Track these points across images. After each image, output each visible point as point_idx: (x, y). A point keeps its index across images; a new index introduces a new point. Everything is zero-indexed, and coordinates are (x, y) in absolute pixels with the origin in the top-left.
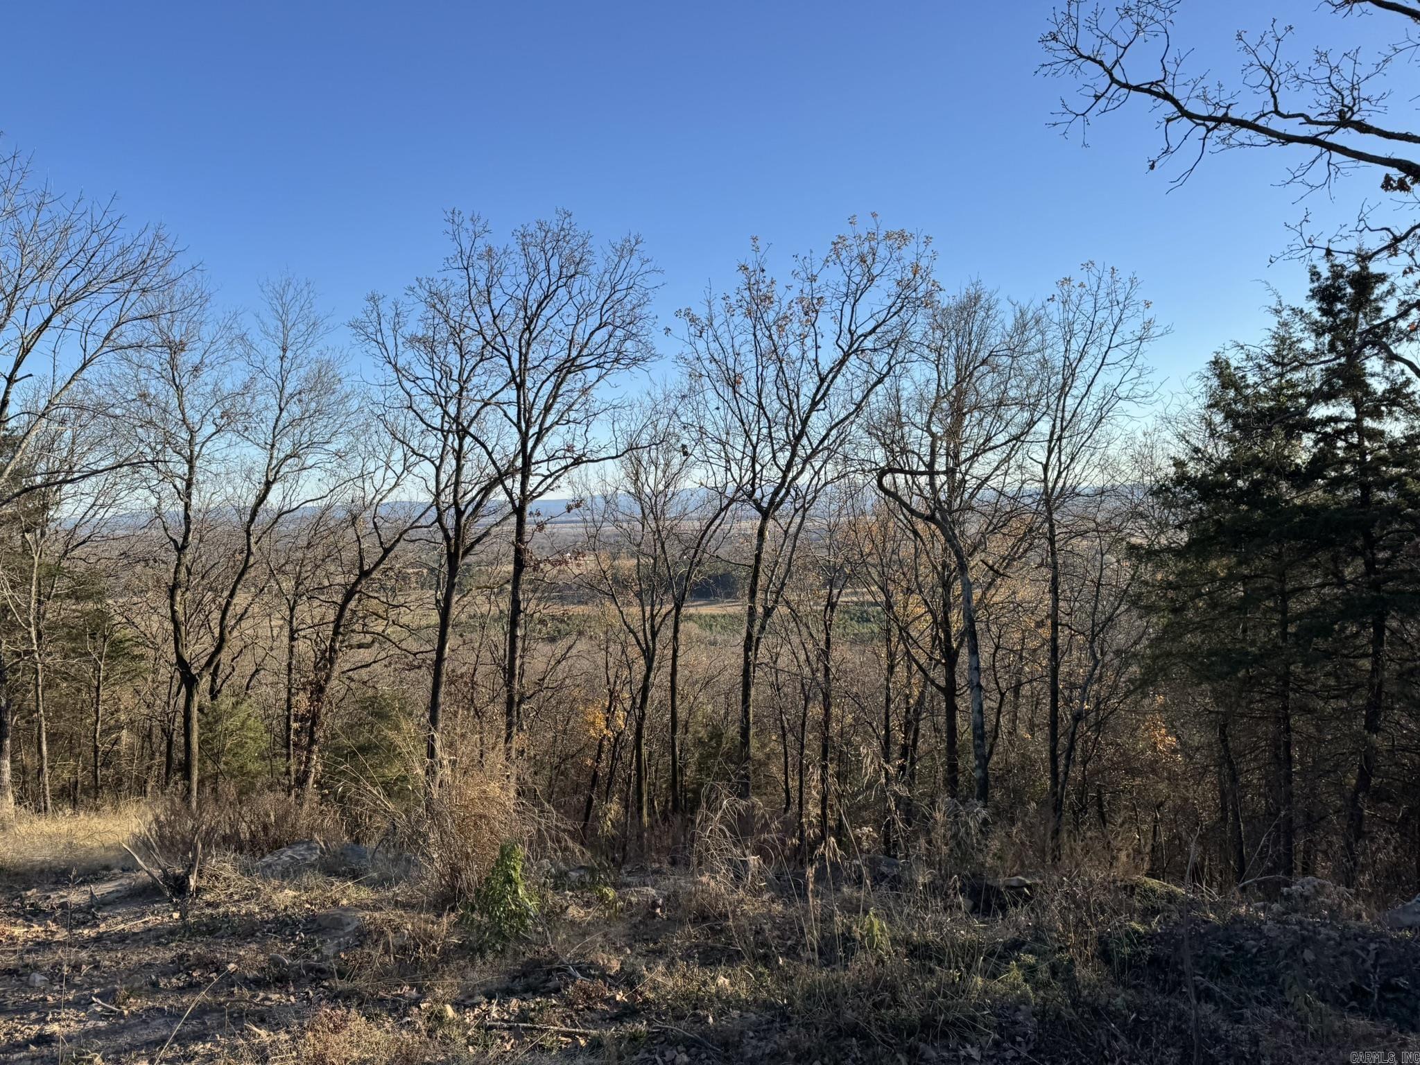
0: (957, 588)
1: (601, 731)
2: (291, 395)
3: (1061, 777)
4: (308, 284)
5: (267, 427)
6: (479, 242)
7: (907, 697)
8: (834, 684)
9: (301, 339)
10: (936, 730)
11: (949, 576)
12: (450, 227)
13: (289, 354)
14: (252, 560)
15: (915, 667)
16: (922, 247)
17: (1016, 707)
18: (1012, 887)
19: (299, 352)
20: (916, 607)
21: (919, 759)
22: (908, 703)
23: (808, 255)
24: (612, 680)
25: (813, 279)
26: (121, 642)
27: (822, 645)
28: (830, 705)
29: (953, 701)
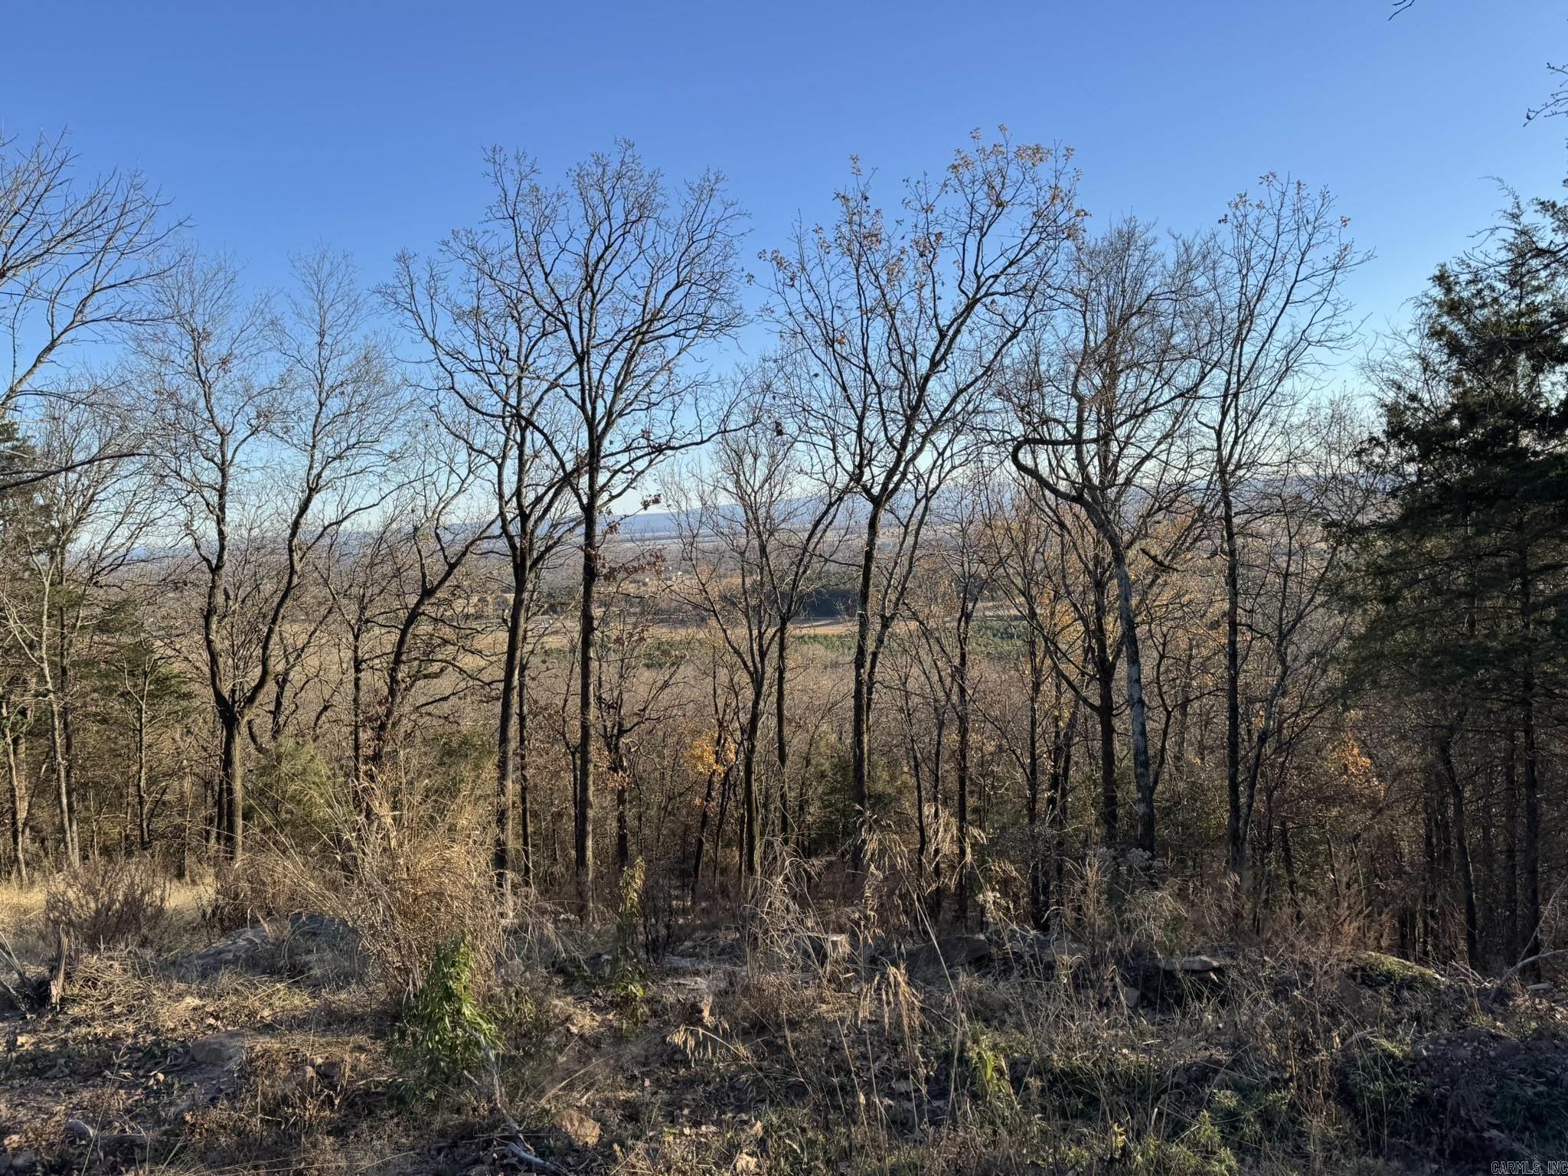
0: (1113, 588)
1: (710, 766)
2: (333, 388)
3: (1244, 811)
4: (345, 257)
5: (307, 426)
6: (525, 183)
7: (1056, 719)
8: (970, 707)
9: (342, 320)
10: (1091, 756)
11: (1103, 574)
12: (490, 168)
13: (328, 339)
14: (296, 580)
15: (1064, 685)
16: (1062, 160)
17: (1184, 728)
18: (1194, 972)
19: (340, 337)
20: (1064, 613)
21: (1073, 789)
22: (1057, 726)
23: (921, 179)
24: (721, 711)
25: (928, 209)
26: (167, 679)
27: (957, 661)
28: (966, 730)
29: (1110, 721)
